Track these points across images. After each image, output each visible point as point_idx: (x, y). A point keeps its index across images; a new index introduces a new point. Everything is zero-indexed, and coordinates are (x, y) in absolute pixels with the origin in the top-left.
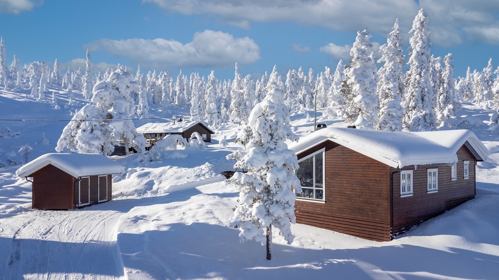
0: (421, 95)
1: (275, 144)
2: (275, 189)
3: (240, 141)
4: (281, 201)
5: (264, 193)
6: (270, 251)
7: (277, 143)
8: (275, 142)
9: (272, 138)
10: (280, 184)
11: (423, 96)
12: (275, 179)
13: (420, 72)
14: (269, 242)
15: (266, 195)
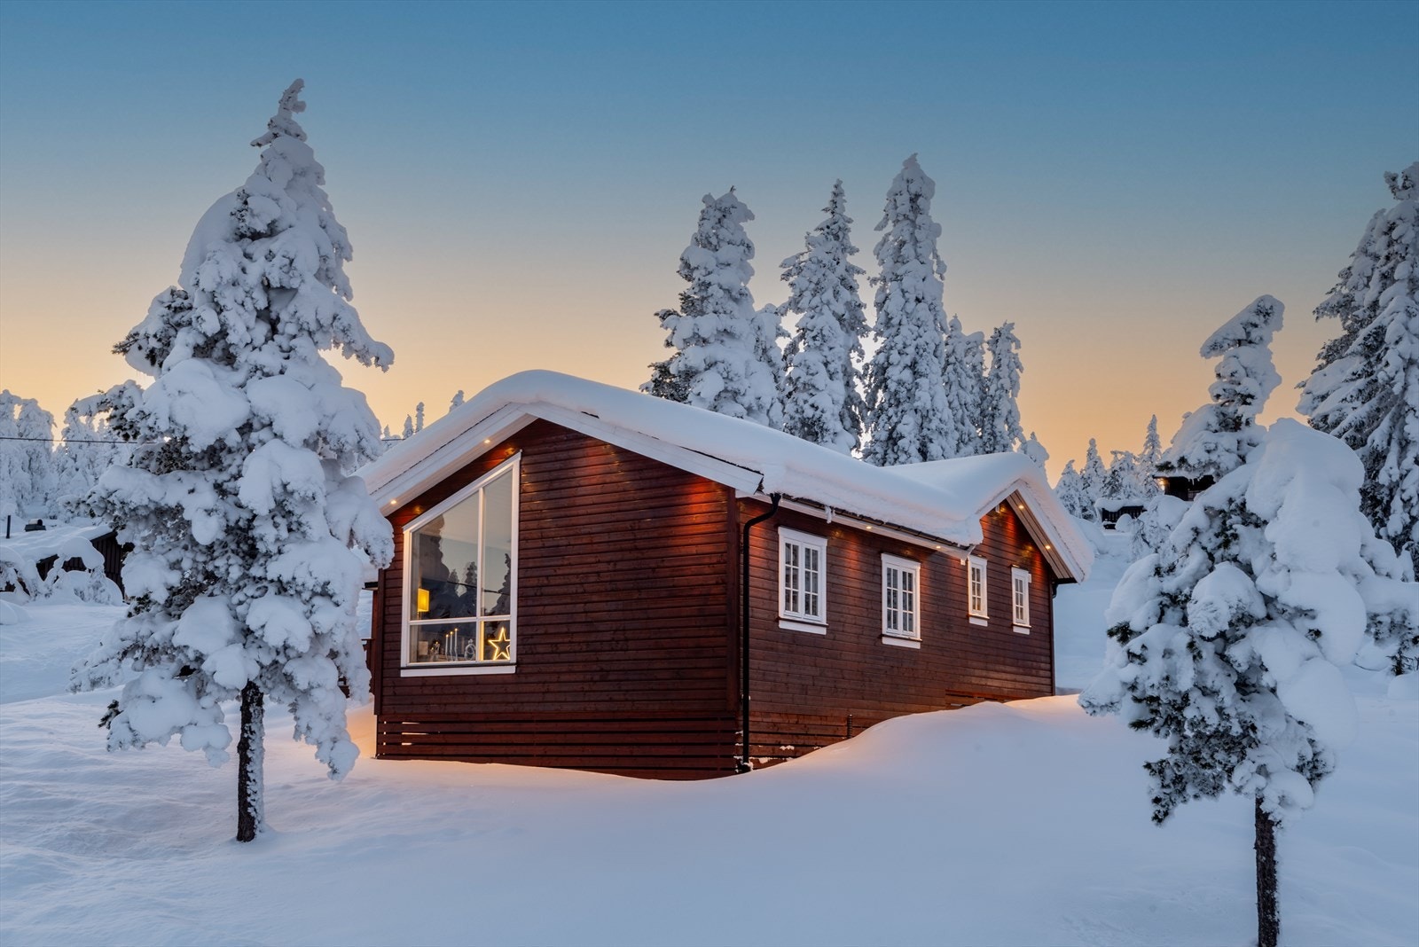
0: (918, 437)
1: (286, 355)
2: (274, 531)
3: (140, 348)
4: (299, 581)
5: (230, 554)
6: (253, 803)
7: (292, 353)
8: (285, 347)
9: (274, 330)
10: (297, 511)
11: (926, 440)
12: (273, 488)
13: (915, 359)
14: (249, 769)
15: (241, 562)
